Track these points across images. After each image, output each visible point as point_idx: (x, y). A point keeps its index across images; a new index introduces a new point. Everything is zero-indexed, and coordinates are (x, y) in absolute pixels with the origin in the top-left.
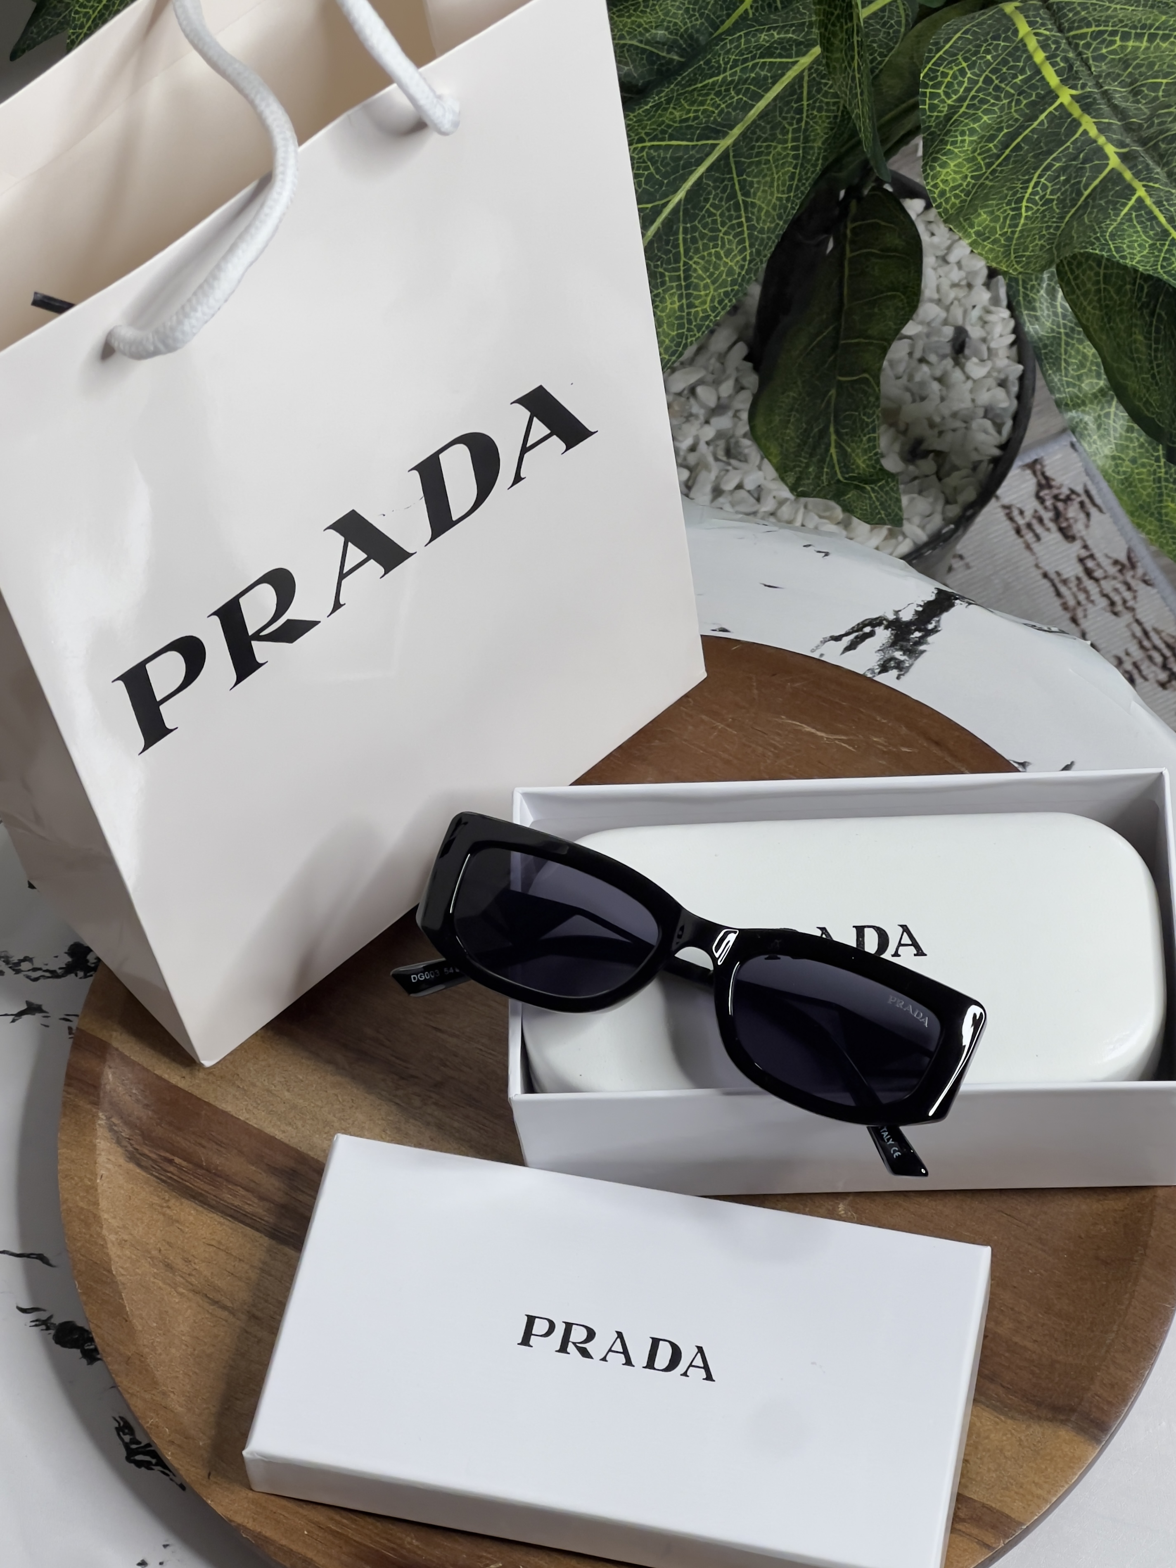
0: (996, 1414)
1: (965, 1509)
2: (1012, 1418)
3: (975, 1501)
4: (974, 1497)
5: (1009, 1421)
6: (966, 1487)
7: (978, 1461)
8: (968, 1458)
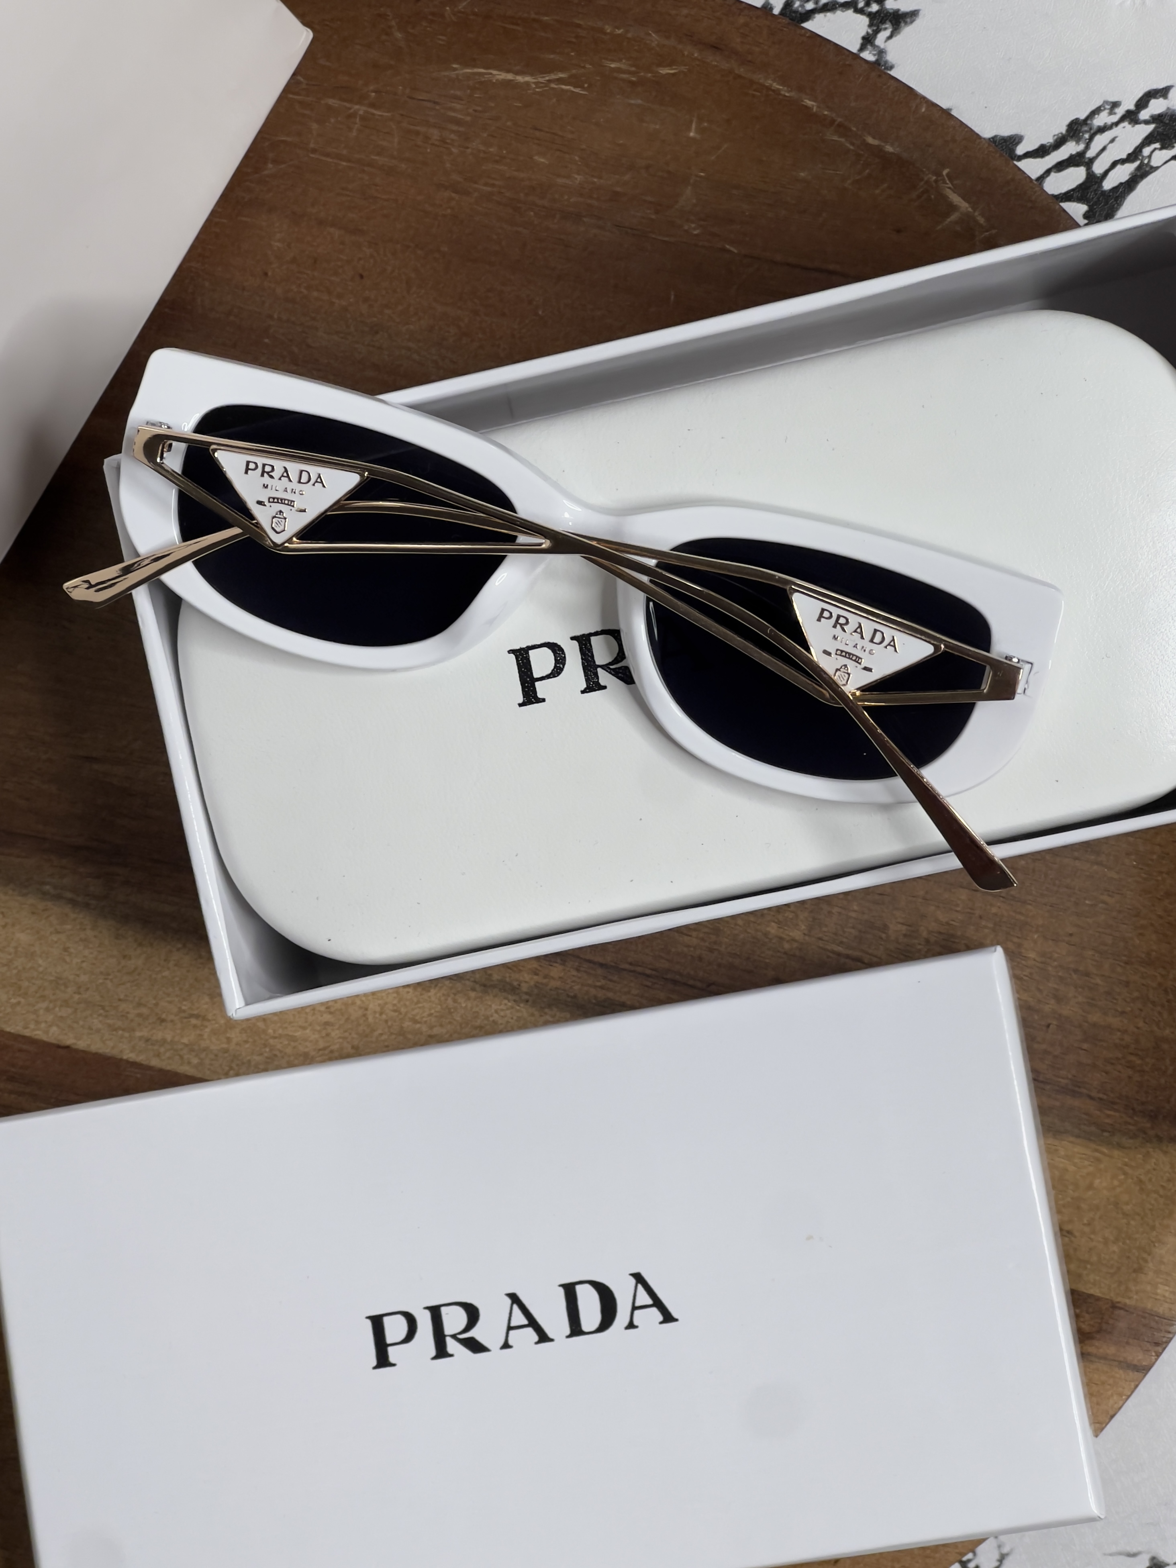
0: (1093, 1146)
1: (1087, 1316)
2: (1120, 1146)
3: (1098, 1299)
4: (1095, 1291)
5: (1116, 1153)
6: (1080, 1276)
7: (1087, 1229)
8: (1068, 1227)
